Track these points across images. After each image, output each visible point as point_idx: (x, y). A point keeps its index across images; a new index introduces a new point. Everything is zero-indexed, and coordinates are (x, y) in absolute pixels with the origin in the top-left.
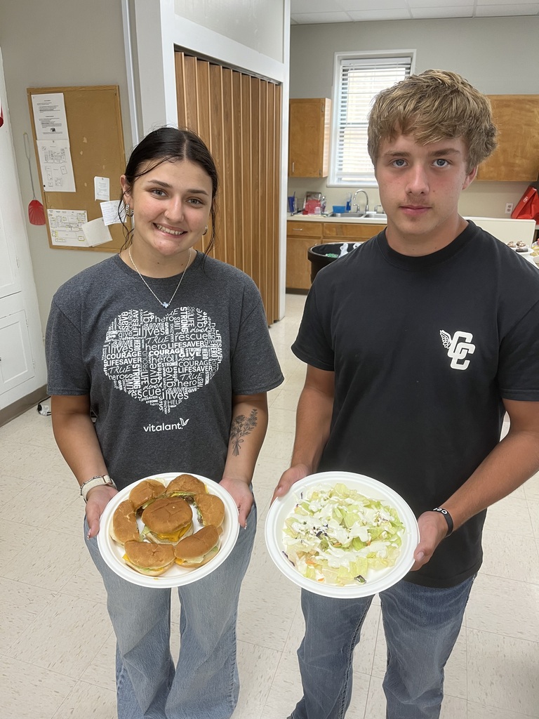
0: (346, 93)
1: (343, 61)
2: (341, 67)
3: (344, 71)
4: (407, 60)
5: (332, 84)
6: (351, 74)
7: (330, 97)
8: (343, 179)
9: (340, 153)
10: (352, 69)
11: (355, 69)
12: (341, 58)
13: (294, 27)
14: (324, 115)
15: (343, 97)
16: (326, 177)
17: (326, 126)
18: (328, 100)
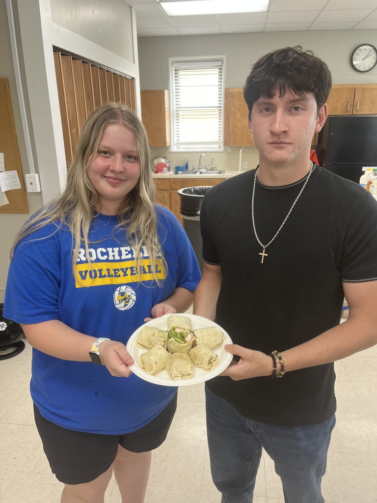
0: (178, 86)
1: (174, 64)
2: (173, 68)
3: (175, 70)
4: (220, 63)
5: (168, 80)
6: (180, 73)
7: (168, 89)
8: (181, 147)
9: (177, 128)
10: (181, 70)
11: (184, 70)
12: (173, 62)
13: (140, 38)
14: (164, 102)
15: (176, 89)
16: (169, 146)
17: (166, 109)
18: (166, 91)
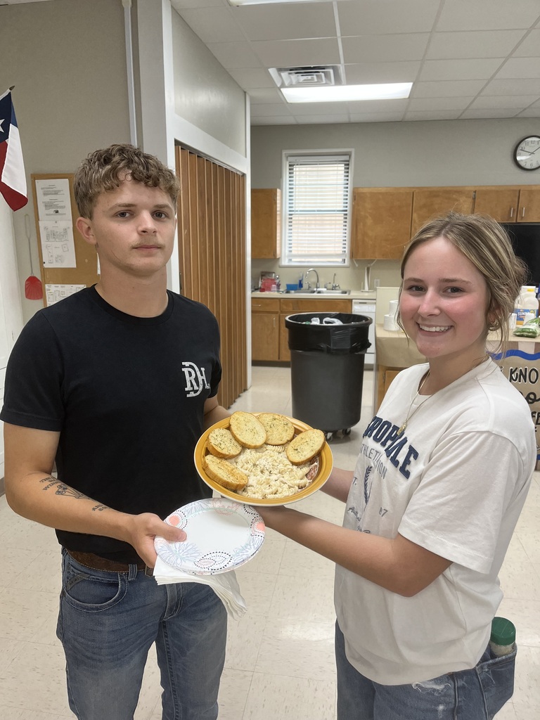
0: (292, 185)
1: (289, 158)
2: (288, 162)
3: (290, 166)
4: (346, 158)
5: (281, 177)
6: (296, 168)
7: (280, 187)
8: (293, 260)
9: (290, 237)
10: (297, 165)
11: (301, 165)
12: (288, 155)
14: (276, 203)
15: (290, 188)
16: (279, 259)
17: (278, 213)
18: (278, 190)
